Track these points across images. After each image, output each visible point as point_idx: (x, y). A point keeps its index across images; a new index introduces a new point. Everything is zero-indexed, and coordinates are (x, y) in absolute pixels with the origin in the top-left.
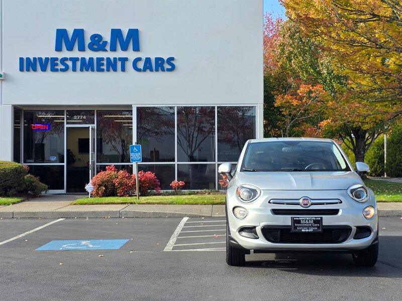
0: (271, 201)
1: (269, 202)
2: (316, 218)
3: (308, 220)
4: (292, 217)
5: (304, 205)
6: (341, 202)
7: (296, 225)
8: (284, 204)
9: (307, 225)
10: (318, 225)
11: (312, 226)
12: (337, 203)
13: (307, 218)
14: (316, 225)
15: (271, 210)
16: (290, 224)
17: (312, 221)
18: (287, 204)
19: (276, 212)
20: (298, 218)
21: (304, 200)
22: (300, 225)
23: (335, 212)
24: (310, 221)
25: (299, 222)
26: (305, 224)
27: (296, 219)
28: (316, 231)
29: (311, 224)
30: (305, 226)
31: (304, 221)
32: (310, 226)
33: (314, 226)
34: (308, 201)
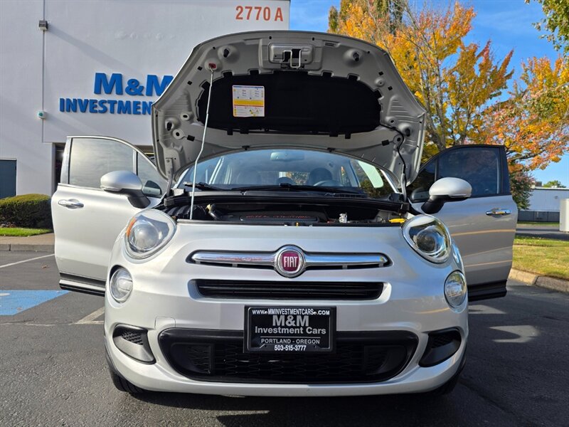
0: (194, 257)
1: (190, 260)
2: (316, 309)
3: (295, 317)
4: (246, 307)
5: (286, 269)
6: (388, 263)
7: (258, 330)
8: (230, 265)
9: (291, 331)
10: (324, 332)
11: (305, 334)
12: (376, 266)
13: (292, 312)
14: (316, 331)
15: (189, 284)
16: (242, 328)
17: (306, 318)
18: (239, 266)
19: (204, 288)
20: (266, 308)
21: (284, 254)
22: (270, 330)
23: (372, 290)
24: (299, 318)
25: (266, 320)
26: (286, 326)
27: (258, 312)
28: (317, 349)
29: (302, 329)
30: (283, 335)
31: (282, 318)
32: (300, 335)
33: (312, 335)
34: (298, 259)
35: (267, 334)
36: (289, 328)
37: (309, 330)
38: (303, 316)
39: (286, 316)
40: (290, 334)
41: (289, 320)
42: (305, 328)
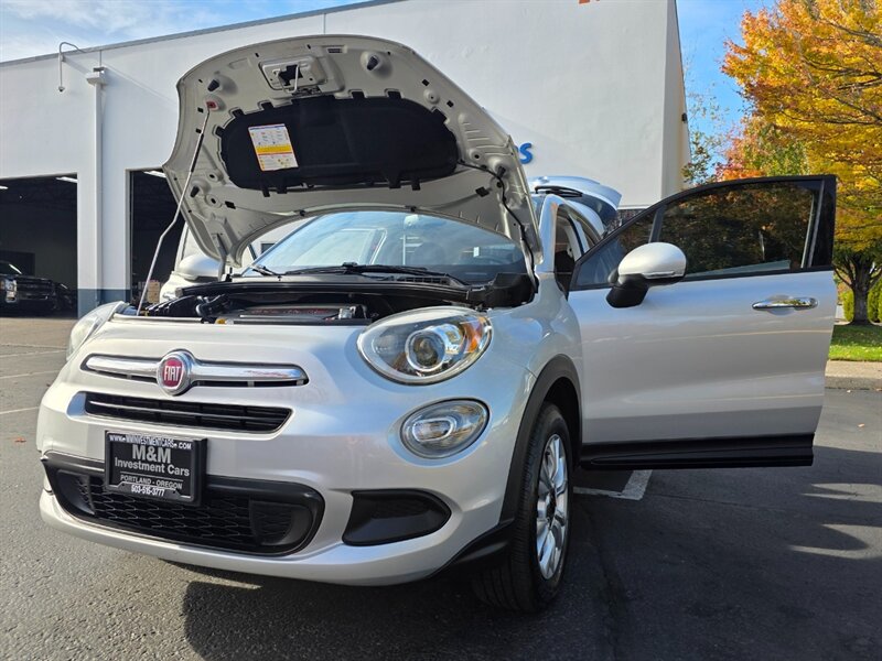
0: (89, 362)
1: (84, 366)
2: (177, 441)
3: (156, 449)
4: (106, 430)
5: (166, 382)
6: (303, 381)
7: (119, 463)
8: (125, 376)
9: (152, 468)
10: (187, 471)
11: (166, 474)
13: (153, 441)
14: (178, 471)
16: (102, 459)
17: (168, 452)
18: (132, 377)
20: (124, 435)
22: (130, 465)
24: (160, 450)
26: (146, 461)
27: (116, 439)
28: (177, 497)
29: (163, 466)
30: (143, 472)
31: (143, 448)
32: (161, 474)
33: (174, 476)
34: (180, 370)
35: (127, 469)
36: (150, 463)
37: (171, 469)
38: (164, 449)
39: (147, 447)
40: (150, 473)
41: (151, 453)
42: (166, 465)
